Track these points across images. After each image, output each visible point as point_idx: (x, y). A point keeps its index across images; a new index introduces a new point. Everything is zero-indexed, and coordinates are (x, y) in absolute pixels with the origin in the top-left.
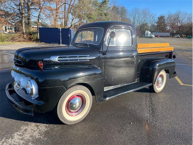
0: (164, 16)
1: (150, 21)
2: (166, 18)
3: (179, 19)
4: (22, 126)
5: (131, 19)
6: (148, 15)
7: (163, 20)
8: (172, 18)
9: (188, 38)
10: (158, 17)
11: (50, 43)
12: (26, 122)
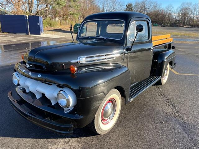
0: (132, 4)
1: (119, 9)
2: (133, 6)
3: (145, 7)
4: (48, 146)
5: (100, 7)
6: (117, 3)
7: (130, 8)
8: (139, 6)
9: (154, 26)
10: (126, 5)
11: (15, 33)
12: (50, 140)
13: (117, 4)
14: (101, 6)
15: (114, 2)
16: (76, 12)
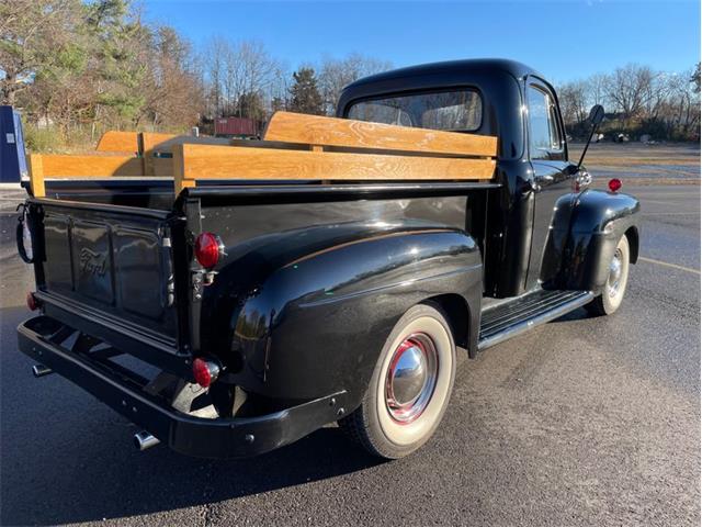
0: (312, 72)
1: (272, 85)
2: (316, 76)
6: (262, 65)
7: (309, 83)
10: (295, 75)
13: (264, 69)
14: (207, 76)
15: (253, 64)
16: (124, 96)
